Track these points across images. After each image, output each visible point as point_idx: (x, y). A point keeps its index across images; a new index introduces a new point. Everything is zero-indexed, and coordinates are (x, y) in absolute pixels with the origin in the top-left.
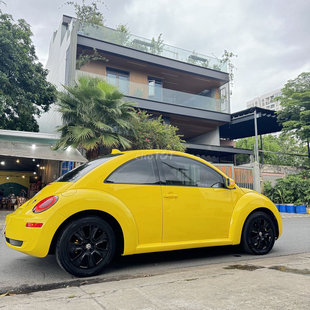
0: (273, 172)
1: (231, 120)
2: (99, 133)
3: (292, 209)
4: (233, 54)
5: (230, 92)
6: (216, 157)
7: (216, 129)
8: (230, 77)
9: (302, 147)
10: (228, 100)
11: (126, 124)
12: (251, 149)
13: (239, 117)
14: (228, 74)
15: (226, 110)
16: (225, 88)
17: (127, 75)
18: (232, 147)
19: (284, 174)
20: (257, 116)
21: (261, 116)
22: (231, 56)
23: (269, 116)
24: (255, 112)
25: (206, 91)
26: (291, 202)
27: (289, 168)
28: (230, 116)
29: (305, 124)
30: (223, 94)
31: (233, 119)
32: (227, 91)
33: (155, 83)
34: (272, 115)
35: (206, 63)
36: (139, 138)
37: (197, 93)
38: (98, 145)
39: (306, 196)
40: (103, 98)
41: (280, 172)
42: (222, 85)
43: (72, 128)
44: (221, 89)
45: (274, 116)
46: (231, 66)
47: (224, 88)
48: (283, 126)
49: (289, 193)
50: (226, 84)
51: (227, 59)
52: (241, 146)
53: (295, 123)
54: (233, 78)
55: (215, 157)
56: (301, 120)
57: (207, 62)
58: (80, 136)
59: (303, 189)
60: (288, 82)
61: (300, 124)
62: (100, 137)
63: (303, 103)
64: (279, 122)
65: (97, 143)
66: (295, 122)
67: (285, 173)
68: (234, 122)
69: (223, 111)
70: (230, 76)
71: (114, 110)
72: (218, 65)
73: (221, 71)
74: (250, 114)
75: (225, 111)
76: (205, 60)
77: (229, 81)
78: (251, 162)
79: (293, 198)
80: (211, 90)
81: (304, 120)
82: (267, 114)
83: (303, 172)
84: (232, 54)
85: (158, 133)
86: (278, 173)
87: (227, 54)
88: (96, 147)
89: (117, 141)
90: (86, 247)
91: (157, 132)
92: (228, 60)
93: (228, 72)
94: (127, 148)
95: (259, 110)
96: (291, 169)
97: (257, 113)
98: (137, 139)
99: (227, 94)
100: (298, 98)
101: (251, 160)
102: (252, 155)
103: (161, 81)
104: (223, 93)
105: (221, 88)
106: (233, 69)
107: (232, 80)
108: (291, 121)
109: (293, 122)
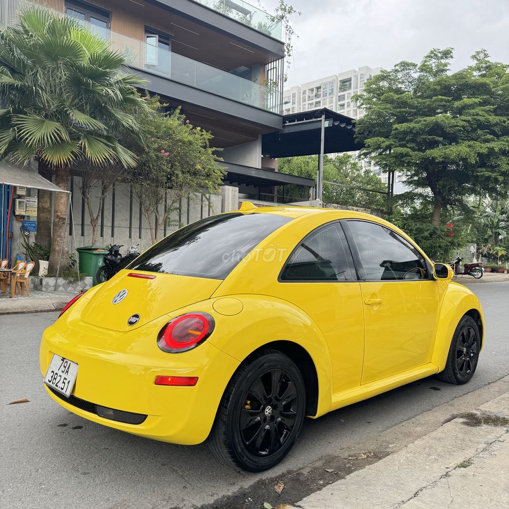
1: (284, 127)
2: (76, 133)
4: (294, 9)
5: (284, 76)
6: (255, 187)
7: (257, 138)
8: (286, 50)
9: (368, 177)
10: (279, 91)
11: (130, 121)
12: (296, 175)
13: (296, 123)
14: (283, 44)
15: (275, 107)
16: (276, 68)
17: (106, 18)
18: (272, 170)
20: (326, 124)
21: (332, 126)
22: (289, 12)
23: (343, 126)
24: (323, 117)
25: (243, 68)
28: (282, 118)
29: (397, 144)
30: (272, 79)
31: (286, 124)
32: (280, 74)
33: (159, 41)
34: (347, 125)
35: (248, 16)
36: (148, 147)
37: (227, 70)
38: (76, 157)
40: (85, 62)
42: (271, 63)
43: (21, 118)
44: (270, 68)
45: (349, 127)
46: (290, 31)
47: (273, 68)
48: (365, 144)
50: (277, 61)
51: (282, 17)
52: (283, 168)
53: (383, 142)
54: (291, 52)
55: (253, 186)
56: (392, 138)
57: (250, 16)
58: (38, 136)
60: (381, 73)
61: (391, 144)
62: (80, 142)
63: (398, 110)
64: (356, 138)
65: (72, 152)
66: (385, 139)
68: (287, 131)
69: (270, 109)
70: (285, 47)
71: (108, 90)
72: (268, 26)
73: (272, 36)
74: (315, 120)
75: (274, 109)
76: (245, 12)
77: (283, 57)
78: (311, 198)
80: (251, 68)
81: (396, 138)
82: (340, 123)
84: (291, 8)
85: (179, 141)
87: (283, 7)
88: (71, 160)
89: (112, 151)
90: (266, 414)
91: (178, 138)
92: (284, 18)
93: (283, 40)
94: (130, 167)
95: (328, 114)
97: (326, 119)
98: (147, 150)
99: (279, 80)
100: (392, 102)
101: (311, 195)
102: (313, 187)
103: (168, 39)
104: (272, 75)
105: (270, 66)
106: (293, 36)
107: (289, 55)
108: (378, 138)
109: (382, 139)
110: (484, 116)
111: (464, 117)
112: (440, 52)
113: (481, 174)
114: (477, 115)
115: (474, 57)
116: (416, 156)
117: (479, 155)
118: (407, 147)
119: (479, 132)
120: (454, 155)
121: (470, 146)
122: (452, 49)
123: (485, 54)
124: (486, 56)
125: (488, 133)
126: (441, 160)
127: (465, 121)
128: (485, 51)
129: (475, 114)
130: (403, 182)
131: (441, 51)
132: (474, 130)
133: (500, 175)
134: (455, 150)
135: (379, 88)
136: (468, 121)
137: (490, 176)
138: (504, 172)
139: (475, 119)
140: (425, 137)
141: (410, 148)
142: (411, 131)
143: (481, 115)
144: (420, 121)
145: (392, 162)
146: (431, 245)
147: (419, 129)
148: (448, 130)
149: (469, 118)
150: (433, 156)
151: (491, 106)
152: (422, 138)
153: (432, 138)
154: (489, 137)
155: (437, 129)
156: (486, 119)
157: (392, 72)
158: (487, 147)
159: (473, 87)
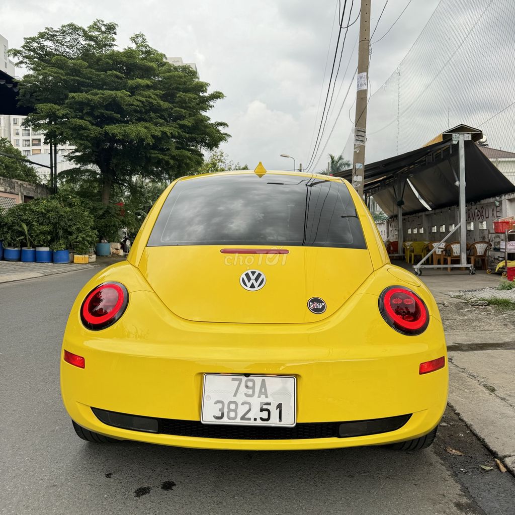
0: (3, 190)
3: (45, 256)
19: (18, 194)
26: (45, 245)
27: (25, 186)
29: (74, 115)
34: (6, 82)
39: (71, 235)
41: (12, 191)
45: (10, 86)
48: (36, 109)
49: (45, 229)
53: (58, 110)
56: (67, 107)
59: (69, 224)
60: (46, 31)
64: (19, 100)
66: (59, 107)
67: (20, 194)
79: (49, 238)
81: (72, 108)
83: (60, 196)
86: (10, 193)
96: (29, 187)
108: (52, 104)
109: (56, 107)
110: (156, 100)
111: (138, 97)
112: (104, 25)
113: (155, 155)
114: (150, 97)
115: (133, 39)
116: (94, 131)
117: (154, 137)
118: (85, 120)
119: (152, 115)
120: (134, 134)
121: (146, 128)
122: (116, 25)
123: (143, 39)
124: (144, 40)
125: (159, 117)
126: (121, 137)
127: (140, 101)
128: (143, 35)
129: (148, 96)
130: (65, 156)
131: (105, 23)
132: (147, 112)
133: (170, 159)
134: (134, 129)
135: (43, 48)
136: (142, 102)
137: (162, 159)
138: (174, 156)
139: (147, 101)
140: (102, 111)
141: (88, 121)
142: (88, 103)
143: (152, 98)
144: (97, 94)
145: (69, 134)
146: (106, 224)
147: (98, 103)
148: (125, 107)
149: (143, 99)
150: (113, 132)
151: (161, 91)
152: (99, 112)
153: (111, 114)
154: (162, 121)
155: (114, 105)
156: (157, 103)
157: (59, 32)
158: (161, 131)
159: (141, 69)
